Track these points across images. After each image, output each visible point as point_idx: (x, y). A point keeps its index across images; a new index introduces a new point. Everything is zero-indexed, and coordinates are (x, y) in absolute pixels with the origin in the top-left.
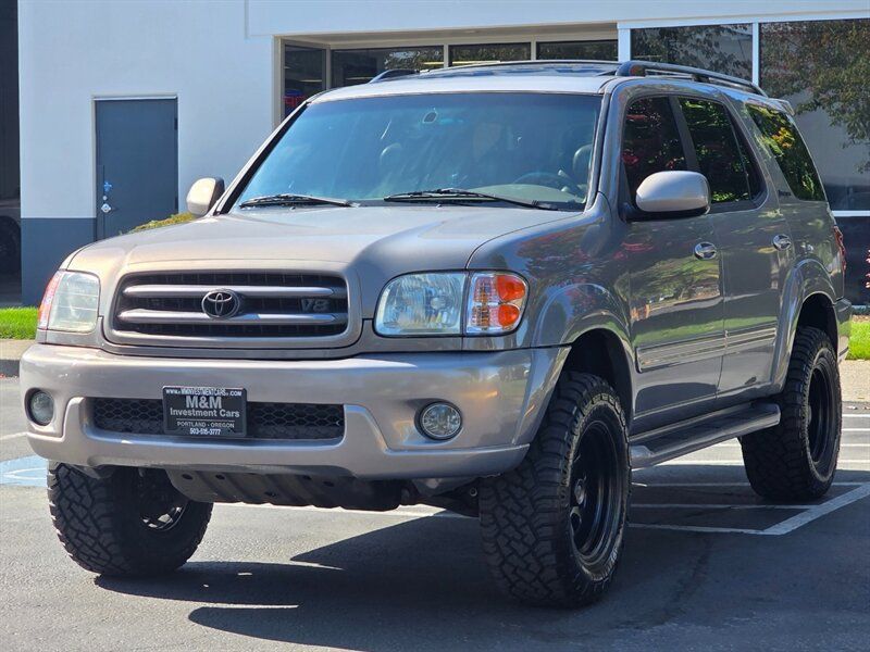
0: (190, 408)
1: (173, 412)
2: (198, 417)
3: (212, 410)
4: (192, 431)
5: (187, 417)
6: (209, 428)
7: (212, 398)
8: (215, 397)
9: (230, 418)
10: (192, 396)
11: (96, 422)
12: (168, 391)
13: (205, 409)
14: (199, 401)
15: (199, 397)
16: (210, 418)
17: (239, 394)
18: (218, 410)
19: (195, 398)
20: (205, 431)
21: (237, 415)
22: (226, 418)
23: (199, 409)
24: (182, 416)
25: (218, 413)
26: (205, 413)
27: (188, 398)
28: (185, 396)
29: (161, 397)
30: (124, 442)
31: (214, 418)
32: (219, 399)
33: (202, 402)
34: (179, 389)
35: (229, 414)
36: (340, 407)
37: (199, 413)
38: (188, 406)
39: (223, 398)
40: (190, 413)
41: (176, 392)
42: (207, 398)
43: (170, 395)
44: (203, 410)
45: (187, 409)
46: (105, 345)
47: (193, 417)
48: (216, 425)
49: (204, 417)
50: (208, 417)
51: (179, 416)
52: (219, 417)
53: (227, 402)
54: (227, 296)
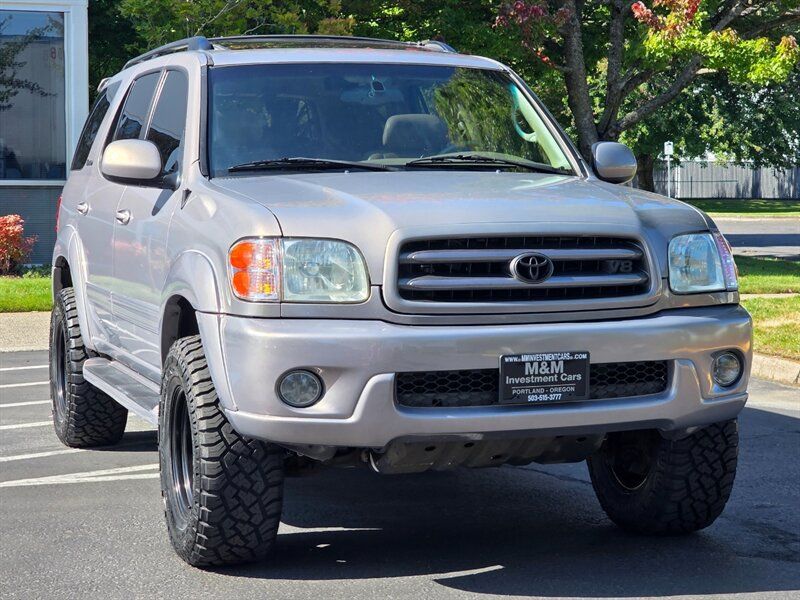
0: (529, 375)
1: (509, 380)
2: (537, 384)
3: (553, 375)
4: (531, 398)
5: (525, 384)
6: (548, 394)
7: (553, 364)
8: (557, 362)
9: (571, 382)
10: (532, 363)
12: (507, 360)
13: (546, 375)
14: (540, 366)
15: (540, 363)
16: (552, 383)
17: (584, 356)
18: (559, 374)
19: (536, 365)
20: (545, 398)
21: (579, 377)
22: (567, 382)
23: (539, 375)
24: (520, 384)
25: (559, 378)
26: (545, 379)
27: (528, 365)
28: (524, 363)
29: (496, 365)
31: (554, 383)
32: (561, 363)
33: (543, 367)
34: (519, 356)
35: (571, 378)
36: (665, 362)
37: (538, 379)
38: (527, 373)
39: (565, 362)
40: (528, 380)
41: (516, 359)
42: (549, 363)
43: (509, 363)
44: (543, 376)
45: (526, 377)
46: (392, 316)
47: (531, 384)
48: (555, 390)
49: (543, 383)
50: (548, 383)
51: (515, 385)
52: (560, 382)
53: (571, 366)
54: (540, 259)
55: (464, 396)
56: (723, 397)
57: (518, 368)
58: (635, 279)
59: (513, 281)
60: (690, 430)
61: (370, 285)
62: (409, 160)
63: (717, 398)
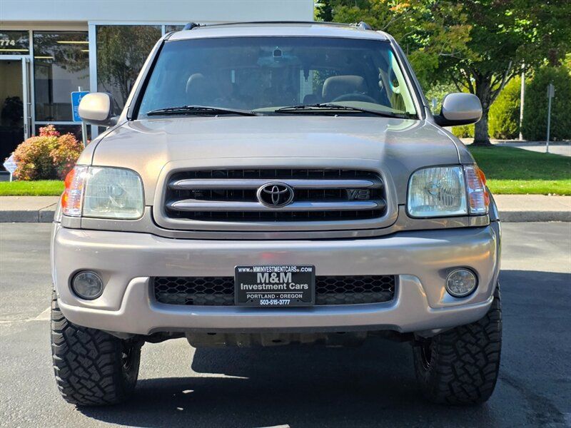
0: (261, 283)
1: (243, 287)
2: (268, 290)
3: (283, 284)
4: (262, 302)
5: (258, 290)
6: (279, 299)
7: (282, 275)
8: (286, 274)
9: (298, 290)
10: (263, 273)
11: (157, 297)
12: (240, 270)
13: (276, 283)
14: (270, 276)
15: (270, 274)
16: (281, 290)
17: (310, 270)
18: (288, 284)
19: (266, 275)
20: (276, 302)
21: (306, 287)
22: (295, 290)
23: (270, 283)
24: (253, 290)
25: (288, 286)
26: (275, 287)
27: (259, 275)
28: (256, 273)
29: (232, 274)
30: (193, 314)
31: (284, 290)
32: (289, 275)
33: (273, 277)
34: (251, 268)
35: (298, 287)
36: (392, 276)
37: (269, 286)
38: (259, 282)
39: (293, 274)
40: (260, 287)
41: (248, 270)
42: (278, 274)
43: (242, 273)
44: (273, 284)
45: (258, 284)
46: (158, 231)
47: (262, 290)
48: (285, 296)
49: (274, 290)
50: (278, 290)
51: (249, 290)
52: (288, 289)
53: (297, 277)
54: (281, 188)
55: (211, 297)
56: (452, 307)
57: (251, 278)
58: (372, 205)
59: (259, 205)
60: (436, 331)
61: (145, 205)
62: (278, 108)
63: (446, 307)
